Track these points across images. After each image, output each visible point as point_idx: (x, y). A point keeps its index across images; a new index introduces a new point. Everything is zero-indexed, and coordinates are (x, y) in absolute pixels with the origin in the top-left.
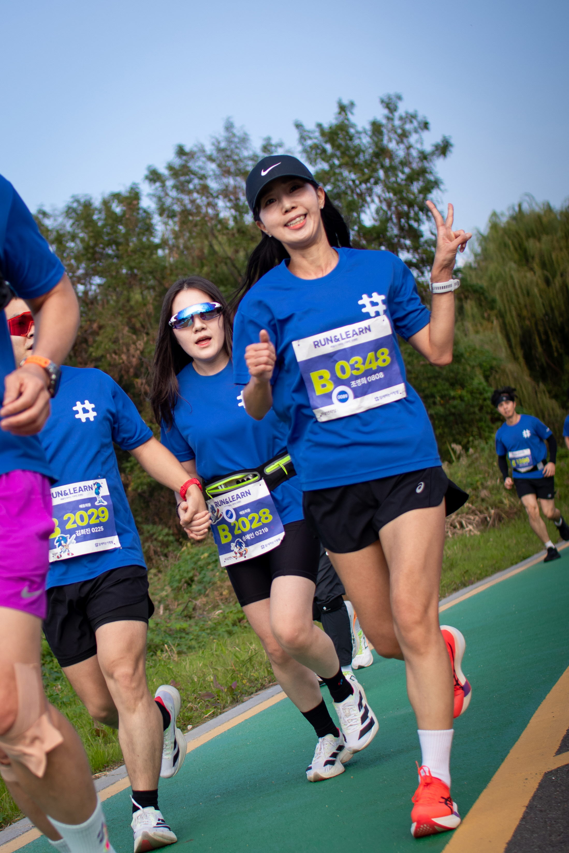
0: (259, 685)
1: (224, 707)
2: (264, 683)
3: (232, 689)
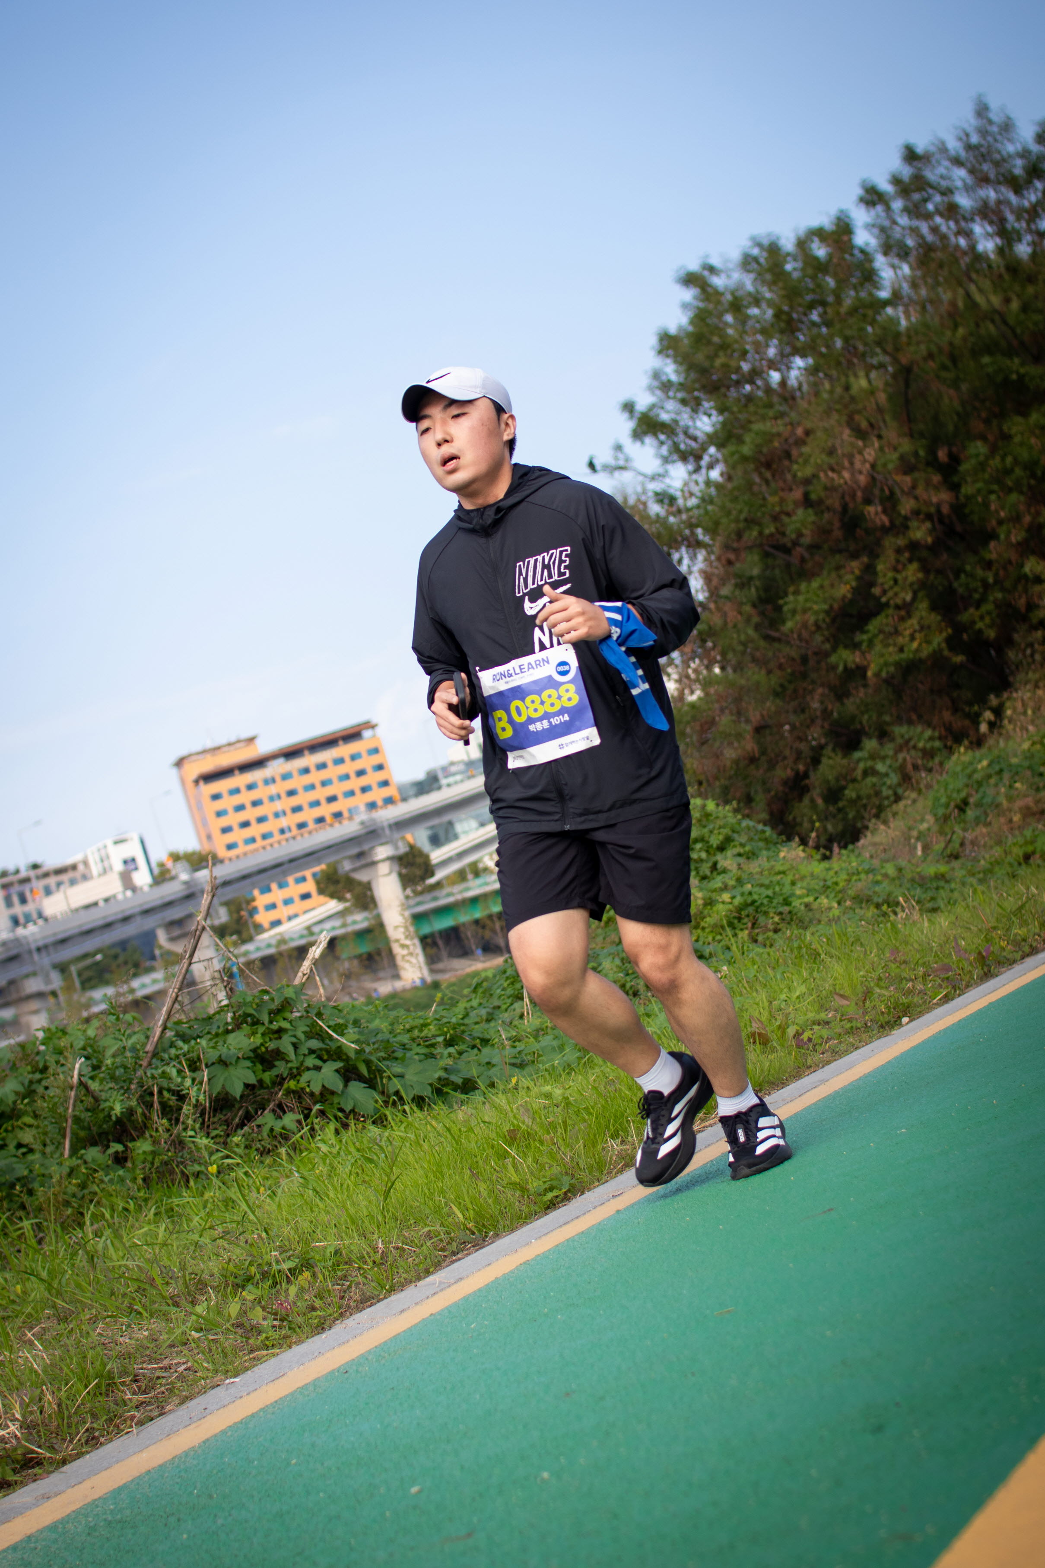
0: (1027, 949)
1: (968, 986)
2: (1034, 944)
3: (983, 957)
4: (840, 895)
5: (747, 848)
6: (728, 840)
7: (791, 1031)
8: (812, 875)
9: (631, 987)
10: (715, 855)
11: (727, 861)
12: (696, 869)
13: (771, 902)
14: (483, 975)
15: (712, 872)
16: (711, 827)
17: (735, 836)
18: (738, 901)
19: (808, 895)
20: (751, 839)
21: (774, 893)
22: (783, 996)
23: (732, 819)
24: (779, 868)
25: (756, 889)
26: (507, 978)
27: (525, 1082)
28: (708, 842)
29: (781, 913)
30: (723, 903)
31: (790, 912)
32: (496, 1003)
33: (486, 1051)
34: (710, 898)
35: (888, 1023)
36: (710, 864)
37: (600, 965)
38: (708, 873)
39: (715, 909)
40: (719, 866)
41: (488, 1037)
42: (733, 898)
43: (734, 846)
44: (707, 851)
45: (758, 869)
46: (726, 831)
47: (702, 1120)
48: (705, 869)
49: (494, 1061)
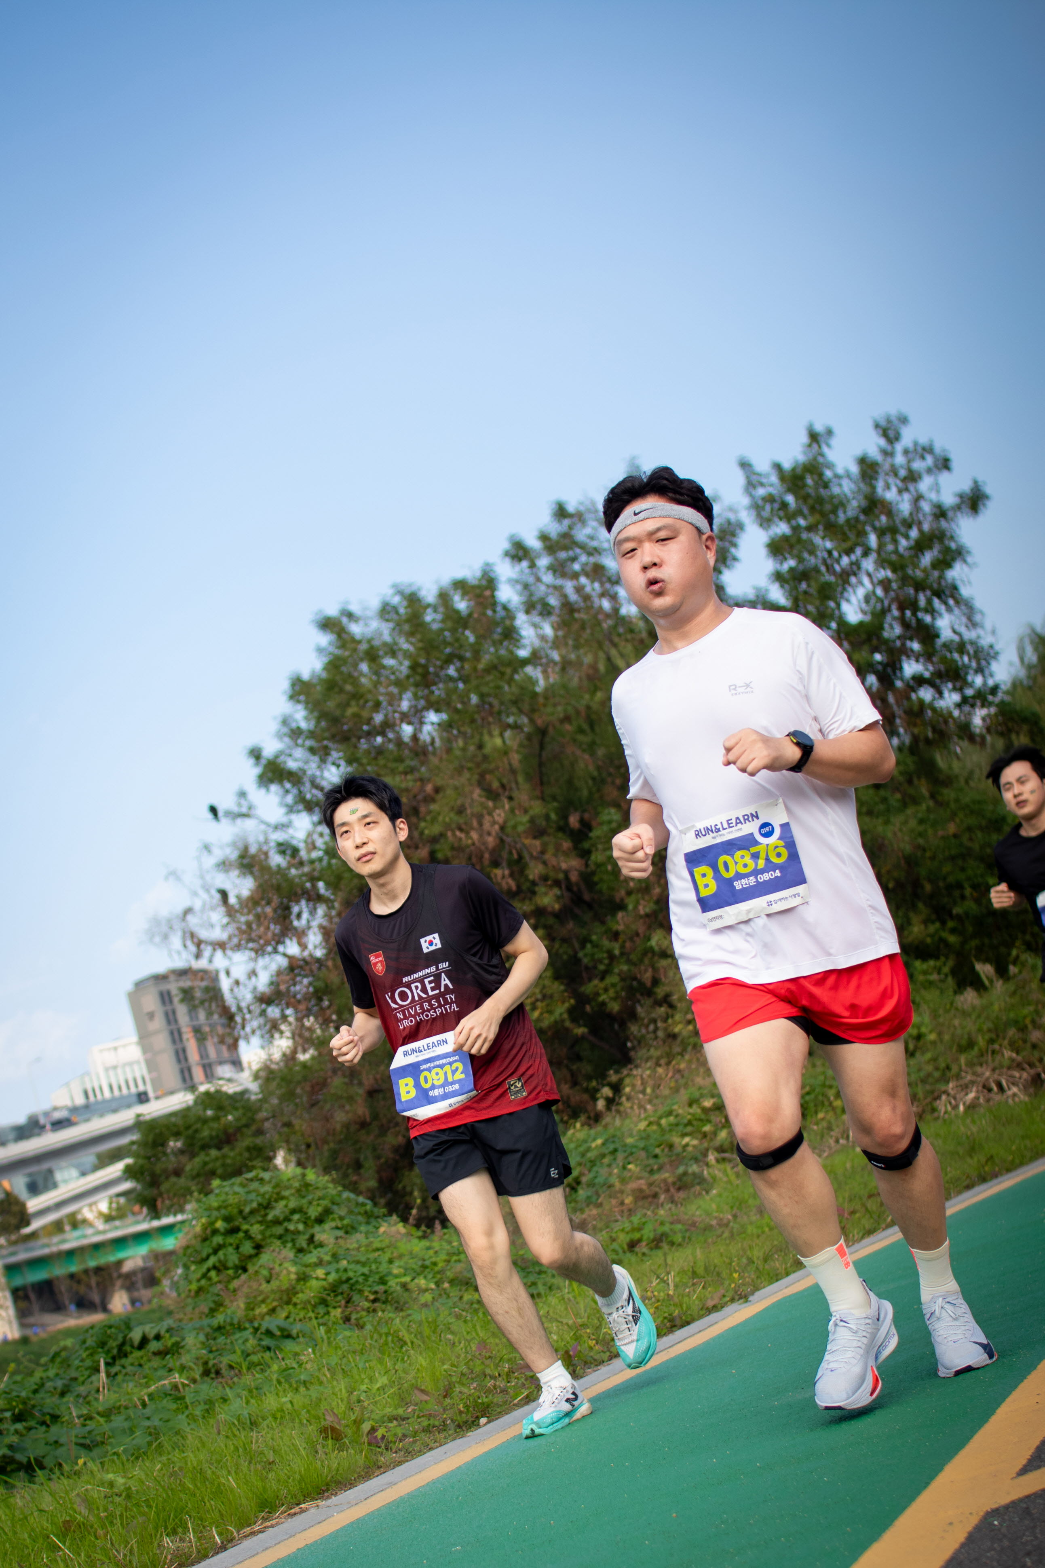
3: (570, 1356)
4: (439, 1276)
5: (345, 1222)
6: (327, 1212)
7: (366, 1427)
8: (411, 1253)
9: (214, 1365)
10: (312, 1227)
11: (325, 1234)
12: (293, 1240)
13: (366, 1280)
14: (62, 1343)
15: (308, 1244)
16: (310, 1197)
17: (335, 1208)
18: (332, 1277)
19: (405, 1275)
20: (351, 1212)
21: (371, 1271)
22: (363, 1387)
23: (333, 1190)
24: (377, 1245)
25: (352, 1266)
26: (87, 1349)
27: (92, 1466)
28: (306, 1213)
29: (376, 1292)
30: (317, 1278)
31: (385, 1292)
32: (74, 1374)
33: (54, 1429)
34: (304, 1273)
35: (466, 1422)
36: (307, 1236)
37: (183, 1339)
38: (304, 1245)
39: (308, 1284)
40: (317, 1238)
41: (58, 1413)
42: (327, 1274)
43: (333, 1220)
44: (305, 1223)
45: (355, 1245)
46: (324, 1203)
47: (265, 1519)
48: (302, 1241)
49: (62, 1440)
